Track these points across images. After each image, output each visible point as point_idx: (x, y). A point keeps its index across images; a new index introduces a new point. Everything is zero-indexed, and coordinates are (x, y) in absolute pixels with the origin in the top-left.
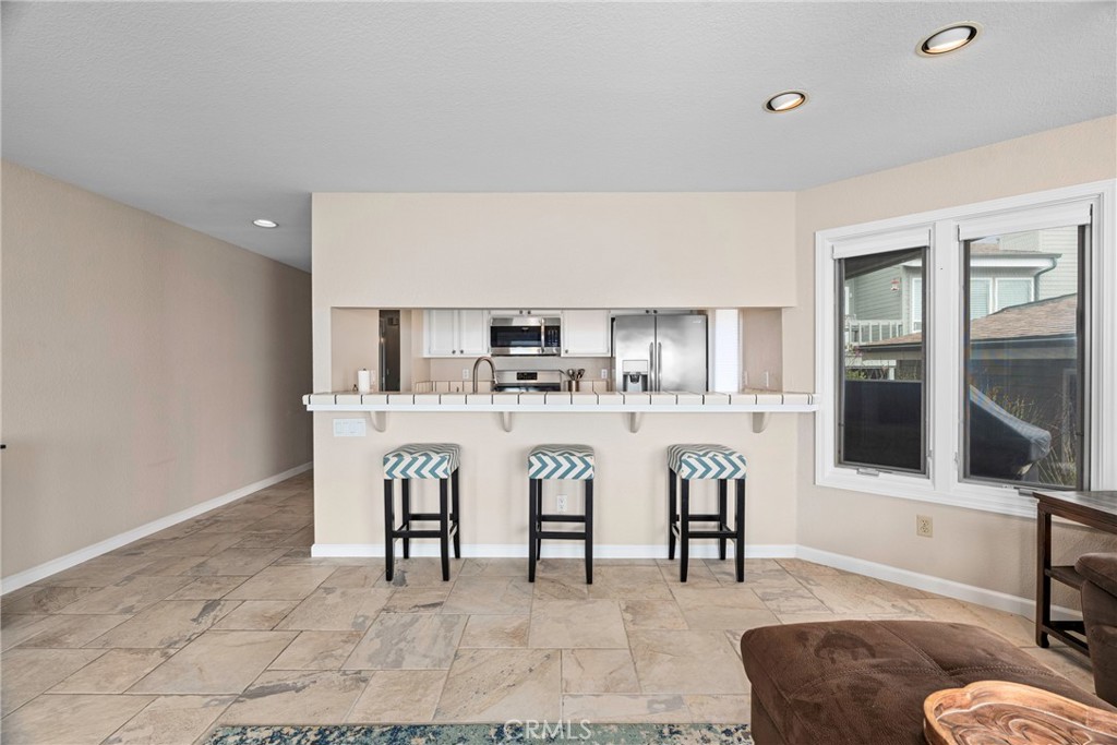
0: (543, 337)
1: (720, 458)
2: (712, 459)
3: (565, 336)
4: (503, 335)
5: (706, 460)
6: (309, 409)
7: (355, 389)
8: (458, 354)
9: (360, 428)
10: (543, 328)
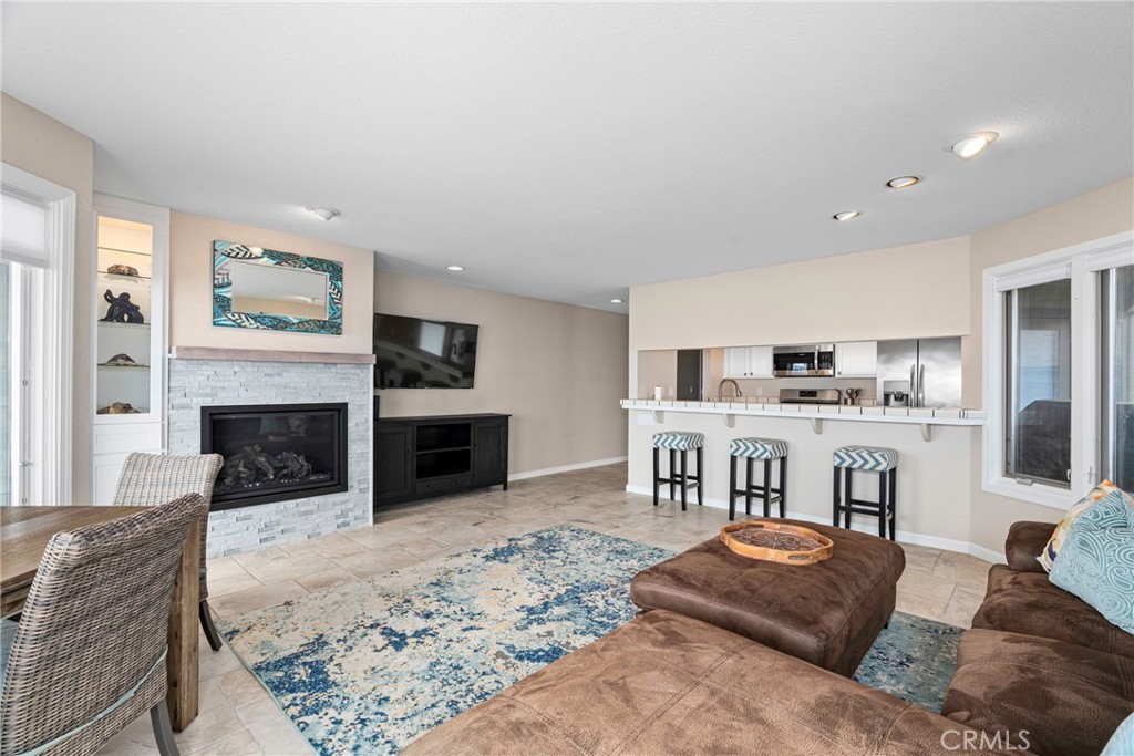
0: (816, 361)
1: (865, 454)
2: (858, 454)
3: (839, 360)
4: (783, 360)
5: (853, 454)
6: (624, 407)
7: (653, 398)
8: (748, 376)
9: (650, 419)
10: (816, 354)
